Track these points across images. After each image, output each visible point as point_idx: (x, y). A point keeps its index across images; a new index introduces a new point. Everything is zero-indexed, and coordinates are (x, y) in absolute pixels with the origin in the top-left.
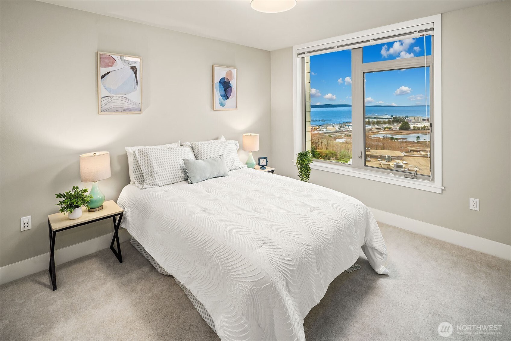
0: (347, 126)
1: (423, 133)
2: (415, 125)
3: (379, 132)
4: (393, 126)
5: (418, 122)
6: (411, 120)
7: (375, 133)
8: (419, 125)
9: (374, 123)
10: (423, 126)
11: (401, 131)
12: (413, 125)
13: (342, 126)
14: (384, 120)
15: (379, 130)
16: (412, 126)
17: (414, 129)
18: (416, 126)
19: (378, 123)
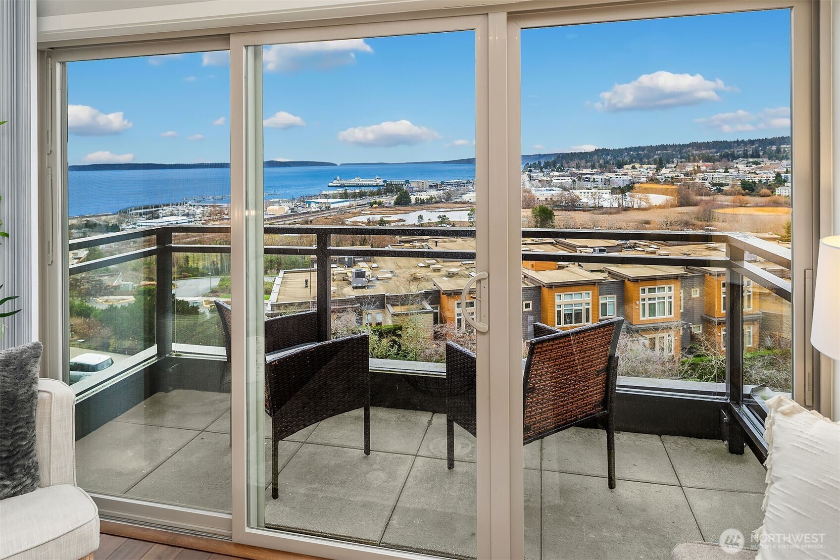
0: (307, 202)
1: (428, 209)
2: (418, 196)
3: (362, 212)
4: (385, 200)
5: (423, 191)
6: (412, 188)
7: (355, 214)
8: (424, 196)
9: (355, 196)
10: (428, 197)
11: (398, 208)
12: (415, 197)
13: (298, 204)
14: (372, 189)
15: (363, 208)
16: (413, 198)
17: (416, 203)
18: (419, 197)
19: (362, 195)
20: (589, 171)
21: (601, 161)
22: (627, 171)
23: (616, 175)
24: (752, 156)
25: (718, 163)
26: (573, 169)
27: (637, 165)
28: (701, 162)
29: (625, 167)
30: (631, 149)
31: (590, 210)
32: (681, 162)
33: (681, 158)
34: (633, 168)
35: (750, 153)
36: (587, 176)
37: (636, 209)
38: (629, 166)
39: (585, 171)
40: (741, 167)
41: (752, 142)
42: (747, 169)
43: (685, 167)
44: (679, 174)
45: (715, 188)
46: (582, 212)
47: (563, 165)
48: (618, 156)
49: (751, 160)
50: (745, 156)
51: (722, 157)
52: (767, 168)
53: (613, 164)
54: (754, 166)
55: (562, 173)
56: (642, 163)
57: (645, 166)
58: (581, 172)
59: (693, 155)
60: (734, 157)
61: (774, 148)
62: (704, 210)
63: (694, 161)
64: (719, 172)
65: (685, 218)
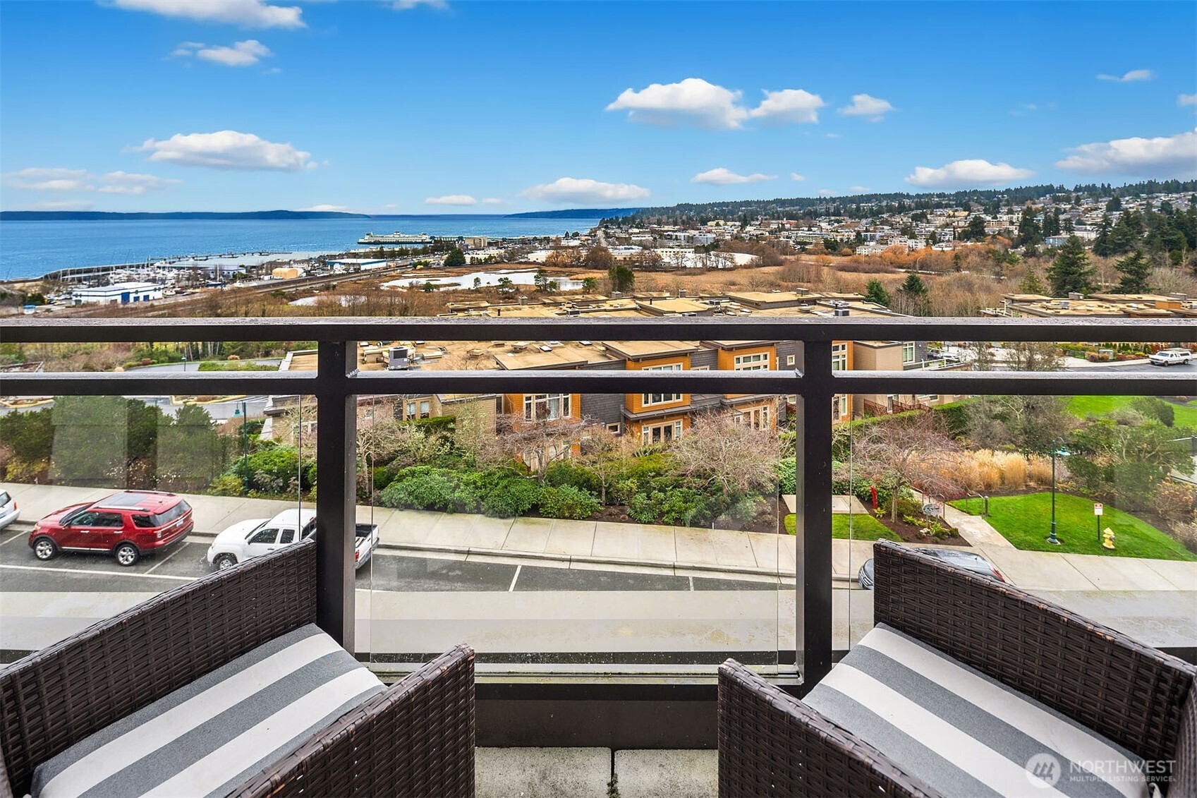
0: (329, 263)
1: (486, 271)
2: (474, 256)
3: (404, 275)
4: (432, 260)
5: (480, 250)
6: (467, 246)
7: (394, 278)
8: (482, 255)
9: (393, 255)
10: (487, 256)
11: (449, 270)
12: (470, 256)
13: (316, 265)
14: (416, 246)
15: (404, 270)
16: (468, 258)
17: (472, 264)
18: (476, 256)
19: (403, 253)
20: (670, 228)
21: (684, 217)
22: (711, 228)
23: (700, 232)
24: (834, 215)
25: (802, 221)
26: (654, 226)
27: (722, 222)
28: (785, 219)
29: (709, 223)
30: (714, 205)
31: (672, 271)
32: (766, 219)
33: (765, 215)
34: (718, 225)
35: (832, 210)
36: (669, 233)
37: (721, 269)
38: (713, 223)
39: (666, 228)
40: (824, 225)
41: (833, 200)
42: (829, 227)
43: (769, 225)
44: (764, 232)
45: (799, 247)
46: (664, 273)
47: (643, 221)
48: (702, 212)
49: (833, 218)
50: (828, 214)
51: (805, 214)
52: (847, 226)
53: (696, 220)
54: (836, 225)
55: (641, 230)
56: (726, 220)
57: (729, 223)
58: (663, 229)
59: (777, 212)
60: (816, 215)
61: (854, 206)
62: (789, 271)
63: (779, 218)
64: (803, 230)
65: (772, 278)
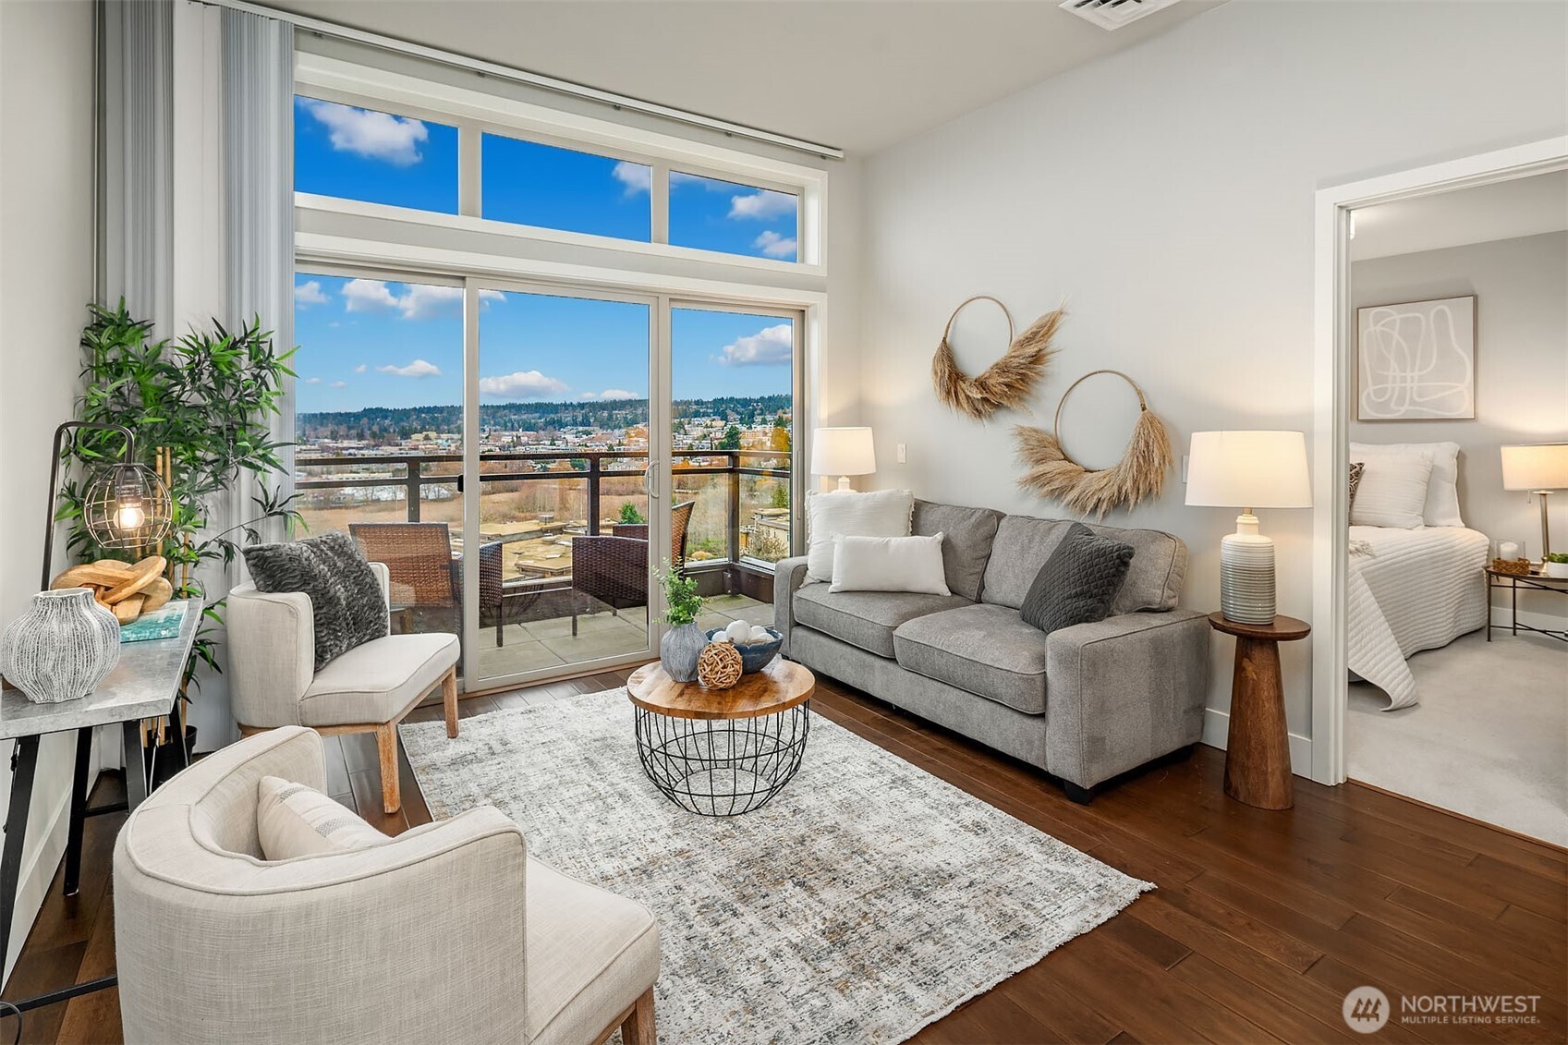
20: (354, 443)
21: (375, 428)
22: (417, 443)
23: (401, 449)
24: (583, 424)
25: (543, 432)
26: (326, 440)
27: (433, 435)
28: (521, 430)
29: (414, 436)
30: (422, 410)
31: (358, 506)
32: (495, 431)
33: (494, 425)
34: (427, 438)
35: (580, 419)
36: (351, 451)
37: (432, 500)
38: (420, 436)
39: (346, 443)
40: (570, 437)
41: (582, 406)
42: (576, 440)
43: (500, 437)
44: (493, 448)
45: (539, 466)
46: (343, 511)
47: (307, 433)
48: (402, 420)
49: (581, 429)
50: (575, 424)
51: (547, 424)
52: (600, 439)
53: (394, 431)
54: (585, 437)
55: (304, 447)
56: (439, 431)
57: (444, 436)
58: (340, 445)
59: (510, 420)
60: (560, 424)
61: (606, 414)
62: (527, 497)
63: (513, 429)
64: (544, 444)
65: (505, 509)
